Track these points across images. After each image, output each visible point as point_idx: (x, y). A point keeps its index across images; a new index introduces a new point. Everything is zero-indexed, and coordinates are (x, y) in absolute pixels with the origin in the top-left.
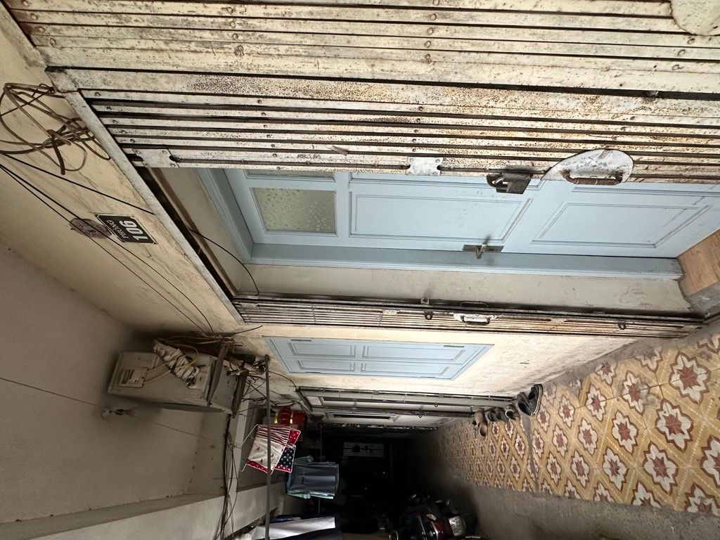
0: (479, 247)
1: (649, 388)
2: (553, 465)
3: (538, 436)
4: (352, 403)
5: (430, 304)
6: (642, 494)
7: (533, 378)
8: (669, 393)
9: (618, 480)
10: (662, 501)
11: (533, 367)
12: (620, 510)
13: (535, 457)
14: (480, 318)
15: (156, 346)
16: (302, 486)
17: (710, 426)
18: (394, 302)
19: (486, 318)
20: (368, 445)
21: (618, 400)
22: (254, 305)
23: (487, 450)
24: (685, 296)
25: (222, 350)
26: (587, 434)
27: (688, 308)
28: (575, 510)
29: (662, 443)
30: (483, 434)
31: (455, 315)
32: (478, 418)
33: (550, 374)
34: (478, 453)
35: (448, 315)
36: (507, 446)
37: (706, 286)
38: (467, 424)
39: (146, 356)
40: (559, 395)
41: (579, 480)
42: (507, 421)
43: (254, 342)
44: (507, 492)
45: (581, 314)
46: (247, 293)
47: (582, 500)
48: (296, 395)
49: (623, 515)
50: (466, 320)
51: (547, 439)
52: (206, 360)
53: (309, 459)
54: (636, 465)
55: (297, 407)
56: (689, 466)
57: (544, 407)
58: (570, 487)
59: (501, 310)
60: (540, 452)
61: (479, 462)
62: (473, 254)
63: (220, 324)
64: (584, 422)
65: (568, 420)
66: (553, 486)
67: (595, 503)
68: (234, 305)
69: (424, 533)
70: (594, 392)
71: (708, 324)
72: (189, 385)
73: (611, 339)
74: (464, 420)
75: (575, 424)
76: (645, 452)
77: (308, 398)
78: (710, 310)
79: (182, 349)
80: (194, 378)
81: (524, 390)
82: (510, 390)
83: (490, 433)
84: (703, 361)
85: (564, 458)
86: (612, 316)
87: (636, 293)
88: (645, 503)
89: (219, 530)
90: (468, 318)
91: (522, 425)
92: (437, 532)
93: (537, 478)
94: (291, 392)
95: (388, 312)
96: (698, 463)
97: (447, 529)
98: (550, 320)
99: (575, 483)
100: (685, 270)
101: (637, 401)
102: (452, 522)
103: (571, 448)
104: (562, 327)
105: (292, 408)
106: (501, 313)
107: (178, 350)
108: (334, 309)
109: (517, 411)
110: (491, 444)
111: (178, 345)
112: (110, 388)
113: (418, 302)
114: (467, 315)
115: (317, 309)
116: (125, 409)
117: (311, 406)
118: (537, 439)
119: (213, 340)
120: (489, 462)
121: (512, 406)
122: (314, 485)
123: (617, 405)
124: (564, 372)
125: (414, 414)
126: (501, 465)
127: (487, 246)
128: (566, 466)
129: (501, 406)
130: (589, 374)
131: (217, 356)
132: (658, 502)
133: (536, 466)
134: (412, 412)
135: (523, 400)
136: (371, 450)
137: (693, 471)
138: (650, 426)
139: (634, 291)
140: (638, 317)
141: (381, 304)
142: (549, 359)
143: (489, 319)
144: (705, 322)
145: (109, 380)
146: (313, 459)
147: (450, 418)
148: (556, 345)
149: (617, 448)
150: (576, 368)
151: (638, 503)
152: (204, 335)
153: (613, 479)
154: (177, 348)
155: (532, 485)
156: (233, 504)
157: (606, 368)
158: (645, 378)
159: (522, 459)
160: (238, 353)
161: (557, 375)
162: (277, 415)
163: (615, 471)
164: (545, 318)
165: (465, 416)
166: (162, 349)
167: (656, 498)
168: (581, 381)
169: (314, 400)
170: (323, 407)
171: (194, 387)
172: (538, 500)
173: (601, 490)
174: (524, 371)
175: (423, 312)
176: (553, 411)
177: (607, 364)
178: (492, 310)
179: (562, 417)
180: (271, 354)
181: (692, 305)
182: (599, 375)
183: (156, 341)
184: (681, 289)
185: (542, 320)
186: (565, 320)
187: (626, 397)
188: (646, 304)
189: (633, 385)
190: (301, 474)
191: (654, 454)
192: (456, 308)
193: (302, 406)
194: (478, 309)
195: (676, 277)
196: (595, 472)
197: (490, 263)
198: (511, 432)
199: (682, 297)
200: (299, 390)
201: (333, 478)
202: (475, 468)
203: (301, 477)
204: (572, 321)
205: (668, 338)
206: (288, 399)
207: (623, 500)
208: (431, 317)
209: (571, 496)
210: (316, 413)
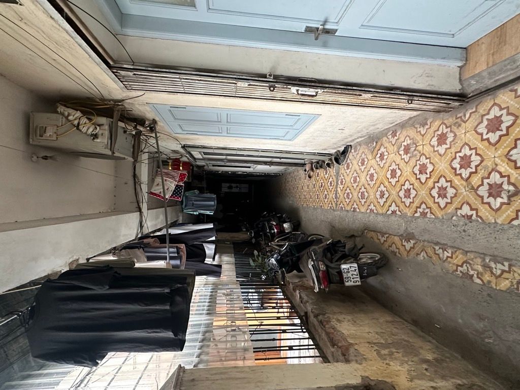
0: (317, 29)
1: (417, 146)
2: (348, 194)
3: (343, 177)
4: (224, 157)
5: (274, 79)
6: (393, 208)
7: (346, 140)
8: (427, 150)
9: (382, 201)
10: (403, 211)
11: (347, 132)
12: (379, 216)
13: (339, 189)
14: (311, 92)
15: (59, 108)
16: (192, 207)
17: (443, 169)
18: (246, 76)
19: (315, 91)
20: (238, 185)
21: (396, 154)
22: (131, 74)
23: (311, 186)
24: (460, 80)
25: (115, 114)
26: (372, 175)
27: (460, 90)
28: (355, 217)
29: (413, 180)
30: (310, 177)
31: (292, 88)
32: (308, 167)
33: (358, 138)
34: (305, 188)
35: (287, 88)
36: (323, 184)
37: (477, 72)
38: (301, 171)
39: (54, 116)
40: (361, 151)
41: (360, 202)
42: (325, 169)
43: (141, 108)
44: (319, 209)
45: (383, 91)
46: (123, 63)
47: (360, 212)
48: (182, 151)
49: (380, 218)
50: (300, 92)
51: (348, 179)
52: (103, 120)
53: (197, 192)
54: (394, 193)
55: (184, 159)
56: (424, 192)
57: (350, 160)
58: (355, 206)
59: (327, 86)
60: (342, 187)
61: (305, 194)
62: (312, 36)
63: (109, 92)
64: (372, 169)
65: (363, 168)
66: (346, 205)
67: (367, 213)
68: (113, 72)
69: (268, 231)
70: (382, 149)
71: (468, 102)
72: (94, 139)
73: (402, 112)
74: (299, 168)
75: (367, 170)
76: (402, 185)
77: (192, 152)
78: (473, 92)
79: (82, 112)
80: (96, 134)
81: (339, 149)
82: (330, 149)
83: (314, 176)
84: (454, 128)
85: (355, 190)
86: (405, 93)
87: (428, 76)
88: (394, 212)
89: (139, 230)
90: (302, 91)
91: (334, 171)
92: (276, 231)
93: (337, 201)
94: (178, 148)
95: (241, 84)
96: (429, 191)
97: (282, 229)
98: (361, 95)
99: (358, 203)
100: (468, 59)
101: (407, 155)
102: (286, 225)
103: (361, 184)
104: (369, 101)
105: (181, 160)
106: (326, 87)
107: (79, 112)
108: (198, 80)
109: (333, 163)
110: (314, 183)
111: (78, 108)
112: (31, 140)
113: (264, 76)
114: (301, 89)
115: (184, 79)
116: (48, 156)
117: (195, 159)
118: (342, 179)
119: (106, 105)
120: (311, 193)
121: (331, 160)
122: (201, 207)
123: (393, 157)
124: (368, 136)
125: (266, 164)
126: (318, 195)
127: (324, 29)
128: (355, 194)
129: (324, 160)
130: (382, 138)
131: (112, 118)
132: (401, 212)
133: (338, 195)
134: (265, 163)
135: (338, 155)
136: (240, 188)
137: (424, 195)
138: (409, 169)
139: (427, 75)
140: (423, 95)
141: (235, 76)
142: (358, 127)
143: (317, 93)
144: (467, 100)
145: (28, 134)
146: (198, 192)
147: (290, 167)
148: (364, 116)
149: (387, 184)
150: (375, 134)
151: (390, 212)
152: (98, 100)
153: (380, 200)
154: (77, 110)
155: (334, 205)
156: (146, 217)
157: (394, 134)
158: (416, 140)
159: (331, 191)
160: (131, 117)
161: (363, 139)
162: (170, 164)
163: (382, 196)
164: (358, 93)
165: (300, 166)
166: (64, 110)
167: (400, 210)
168: (376, 143)
169: (196, 154)
170: (204, 159)
171: (98, 140)
172: (336, 213)
173: (372, 207)
174: (341, 135)
175: (268, 85)
176: (355, 162)
177: (395, 131)
178: (321, 85)
179: (359, 166)
180: (157, 119)
181: (463, 87)
182: (389, 138)
183: (59, 105)
184: (460, 74)
185: (356, 95)
186: (372, 95)
187: (401, 153)
188: (432, 85)
189: (408, 144)
190: (192, 201)
191: (407, 186)
192: (294, 82)
193: (188, 158)
194: (310, 84)
195: (460, 64)
196: (371, 197)
197: (325, 45)
198: (327, 175)
199: (458, 81)
200: (184, 147)
201: (213, 203)
202: (303, 197)
203: (192, 202)
204: (376, 97)
205: (439, 112)
206: (178, 153)
207: (382, 211)
208: (274, 89)
209: (355, 210)
210: (199, 163)
